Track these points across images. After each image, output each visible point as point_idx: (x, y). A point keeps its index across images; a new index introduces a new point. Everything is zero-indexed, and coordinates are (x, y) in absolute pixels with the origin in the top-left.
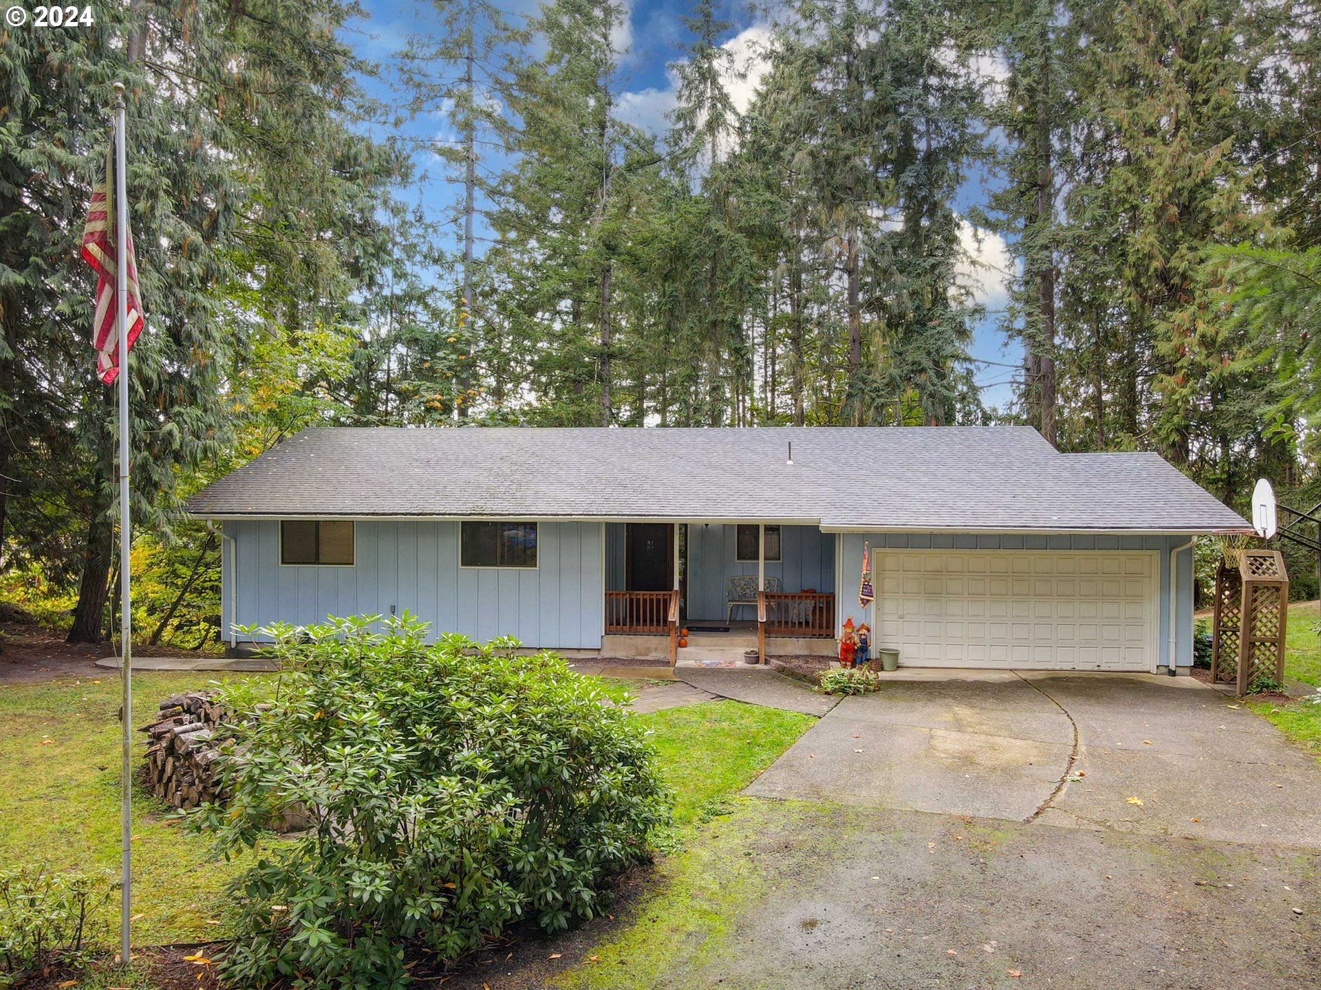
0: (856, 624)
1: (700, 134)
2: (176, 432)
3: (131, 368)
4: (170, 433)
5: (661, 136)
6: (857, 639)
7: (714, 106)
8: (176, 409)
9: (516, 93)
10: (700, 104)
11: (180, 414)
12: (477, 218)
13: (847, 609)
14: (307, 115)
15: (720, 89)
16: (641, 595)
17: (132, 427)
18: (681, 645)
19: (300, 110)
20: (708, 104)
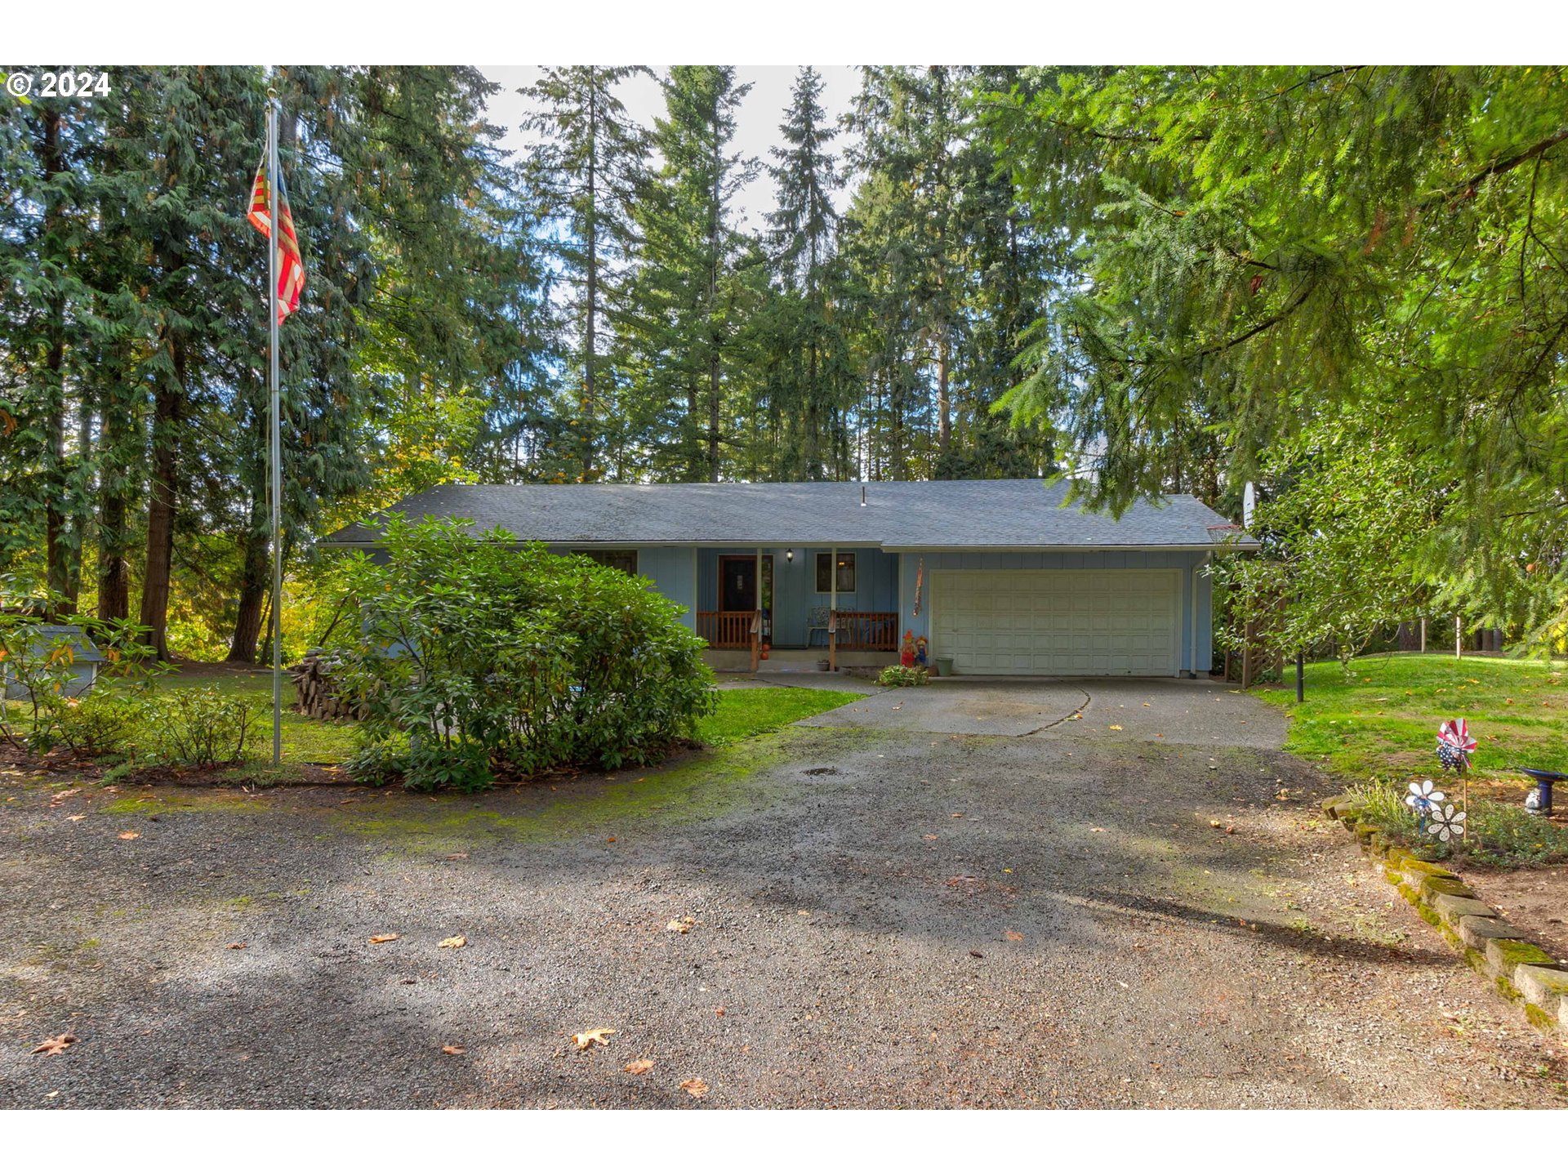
0: (915, 635)
1: (801, 235)
2: (321, 462)
3: (282, 402)
4: (315, 463)
5: (765, 235)
6: (915, 649)
7: (813, 210)
8: (321, 444)
9: (633, 201)
10: (801, 208)
11: (323, 448)
12: (599, 317)
13: (908, 623)
14: (438, 195)
15: (820, 192)
16: (728, 614)
17: (283, 459)
18: (762, 658)
19: (430, 193)
20: (808, 207)
